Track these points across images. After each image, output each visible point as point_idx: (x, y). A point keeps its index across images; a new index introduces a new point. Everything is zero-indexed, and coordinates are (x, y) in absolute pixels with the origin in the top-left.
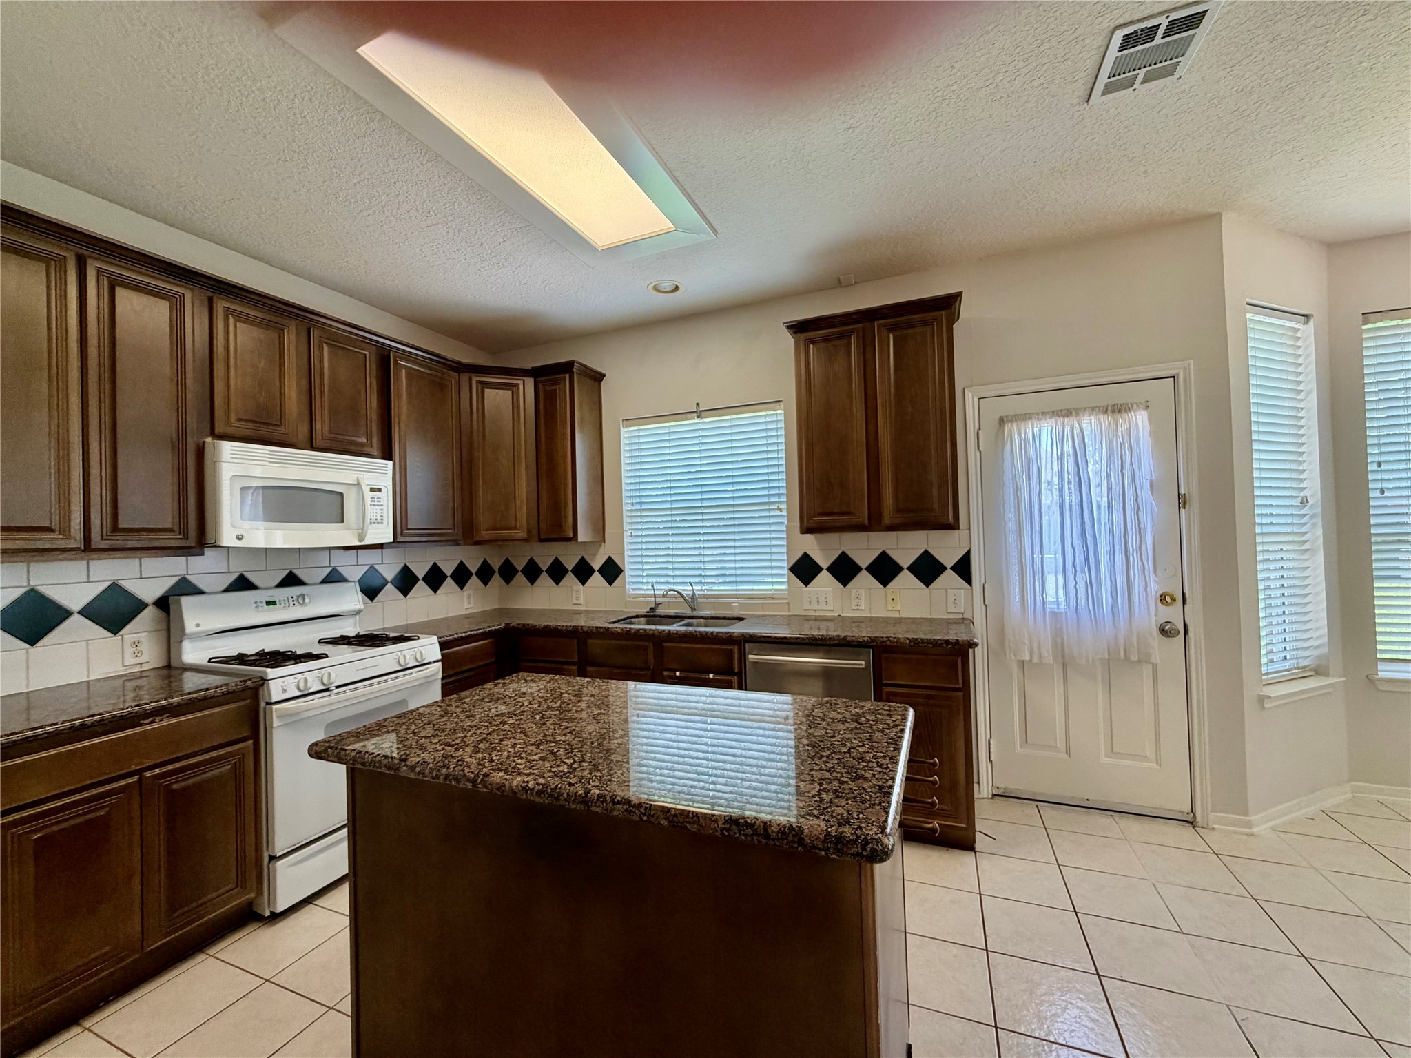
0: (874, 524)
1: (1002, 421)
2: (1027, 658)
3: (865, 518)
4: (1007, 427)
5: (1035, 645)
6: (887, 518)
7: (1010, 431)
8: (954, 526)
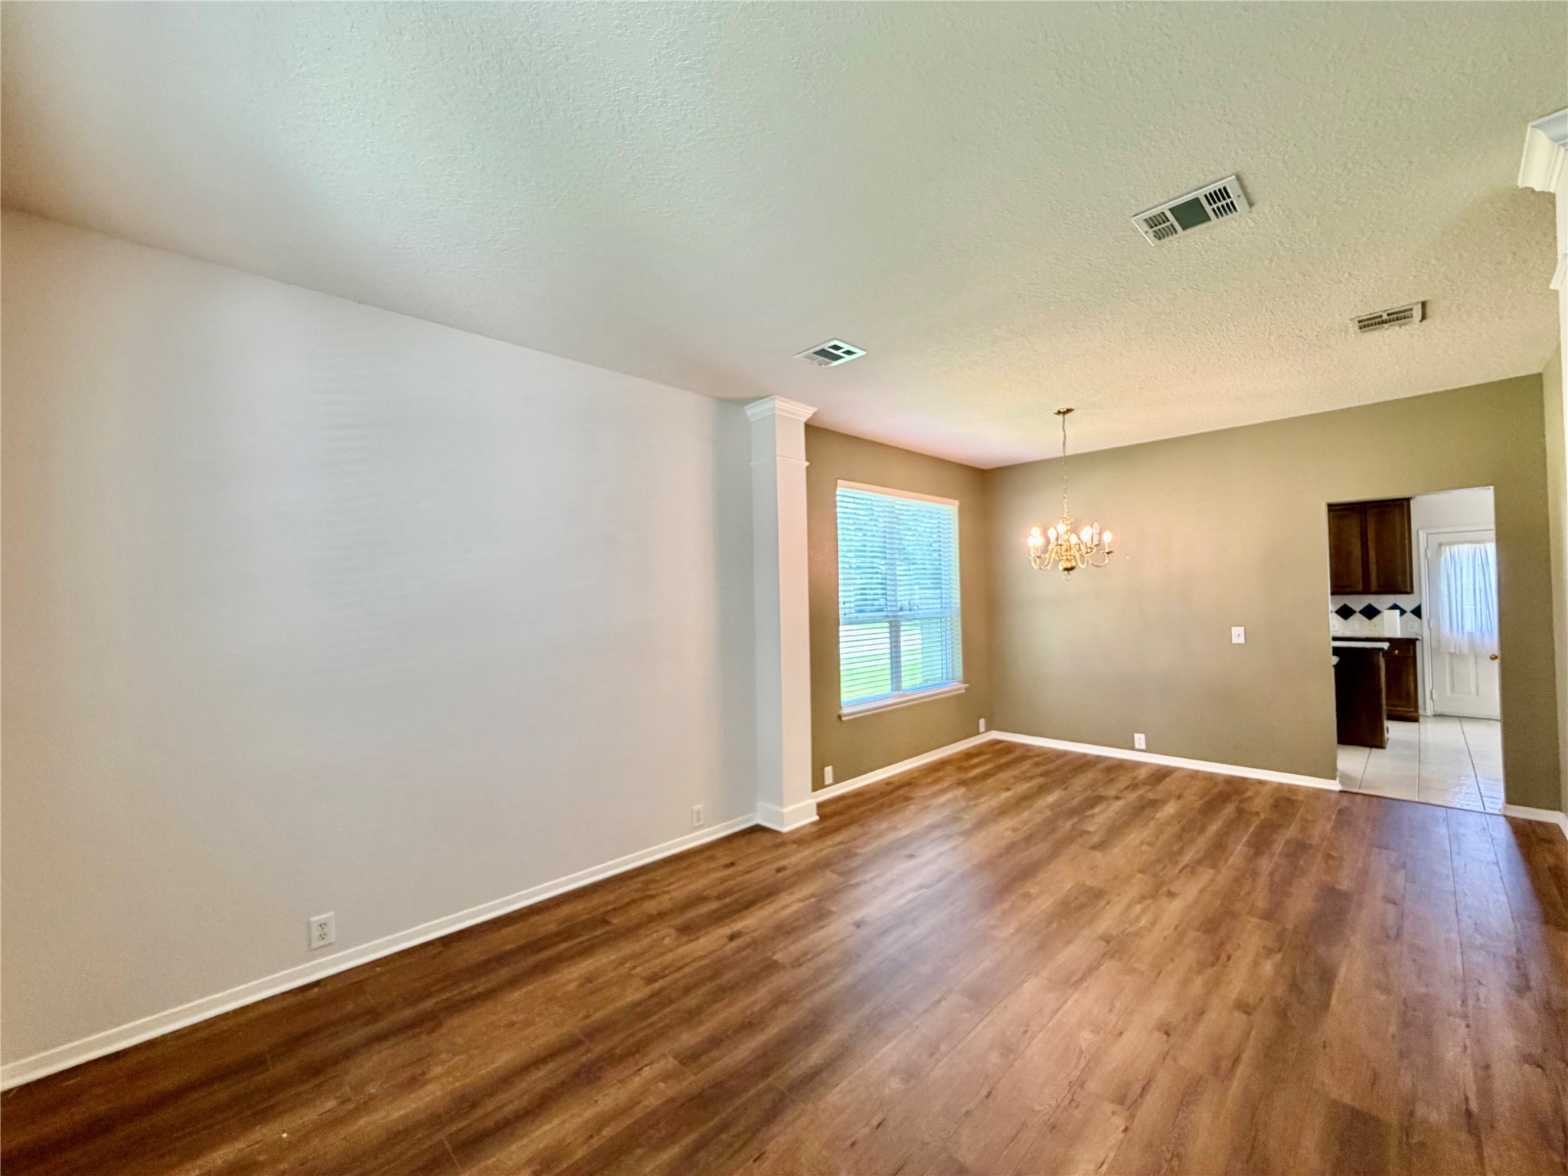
0: (1366, 591)
1: (1440, 545)
2: (1453, 651)
3: (1360, 587)
4: (1443, 548)
5: (1458, 646)
6: (1373, 589)
7: (1445, 551)
8: (1411, 592)
